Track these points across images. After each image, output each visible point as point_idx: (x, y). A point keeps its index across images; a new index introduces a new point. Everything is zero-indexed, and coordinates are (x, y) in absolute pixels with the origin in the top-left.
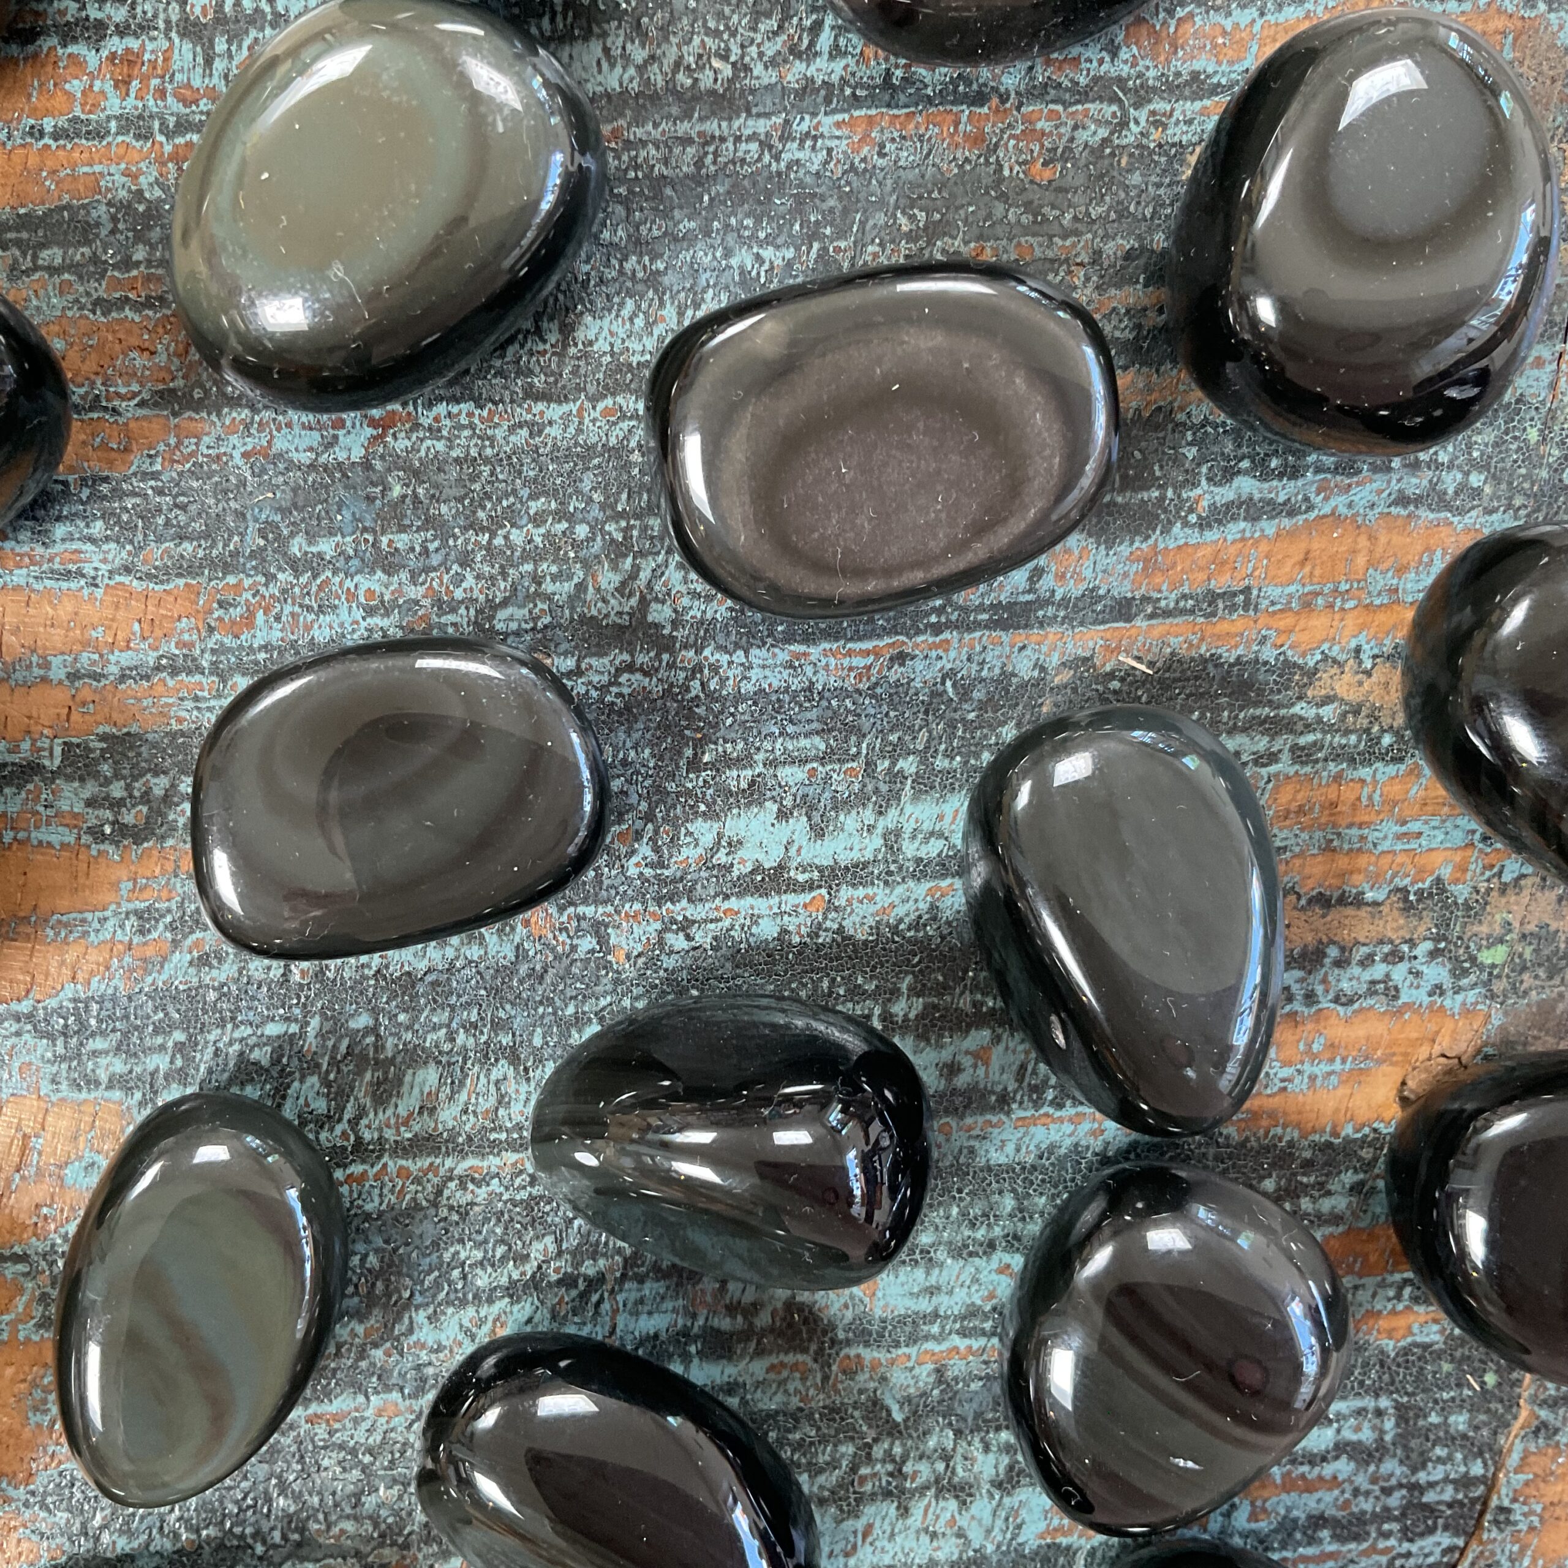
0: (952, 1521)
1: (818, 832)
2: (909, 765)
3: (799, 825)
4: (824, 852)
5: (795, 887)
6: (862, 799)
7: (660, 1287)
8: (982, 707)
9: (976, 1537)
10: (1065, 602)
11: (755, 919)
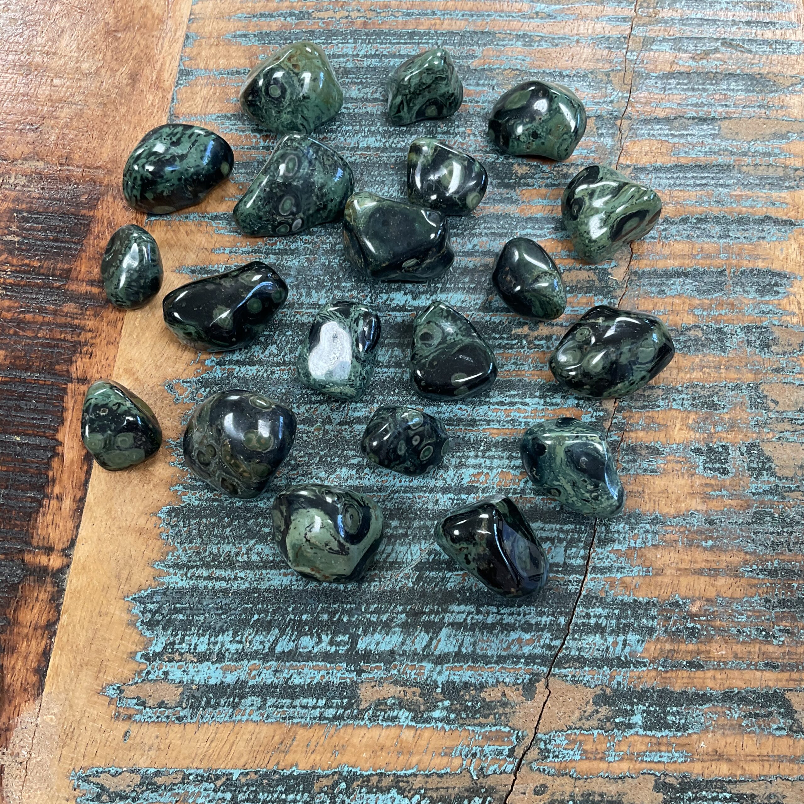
0: (441, 476)
1: (414, 299)
2: (439, 285)
3: (409, 297)
4: (416, 303)
5: (407, 310)
6: (426, 292)
7: (362, 405)
8: (459, 274)
9: (449, 481)
10: (482, 252)
11: (396, 317)
